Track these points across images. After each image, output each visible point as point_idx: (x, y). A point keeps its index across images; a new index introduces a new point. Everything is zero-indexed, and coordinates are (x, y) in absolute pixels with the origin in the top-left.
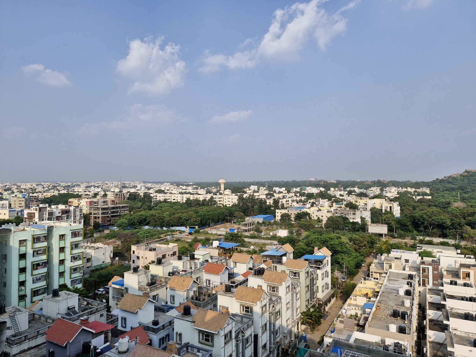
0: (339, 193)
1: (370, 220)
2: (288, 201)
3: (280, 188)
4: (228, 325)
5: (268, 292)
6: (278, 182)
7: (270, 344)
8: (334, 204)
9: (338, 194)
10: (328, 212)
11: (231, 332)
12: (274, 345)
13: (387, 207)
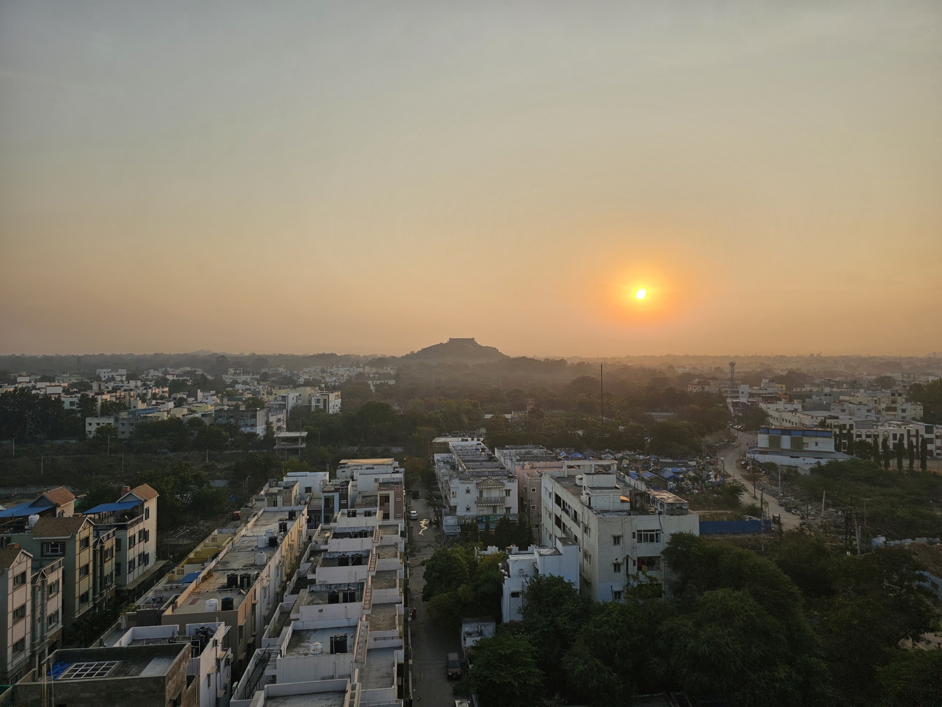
0: (244, 377)
1: (285, 426)
8: (225, 400)
10: (204, 416)
13: (318, 400)
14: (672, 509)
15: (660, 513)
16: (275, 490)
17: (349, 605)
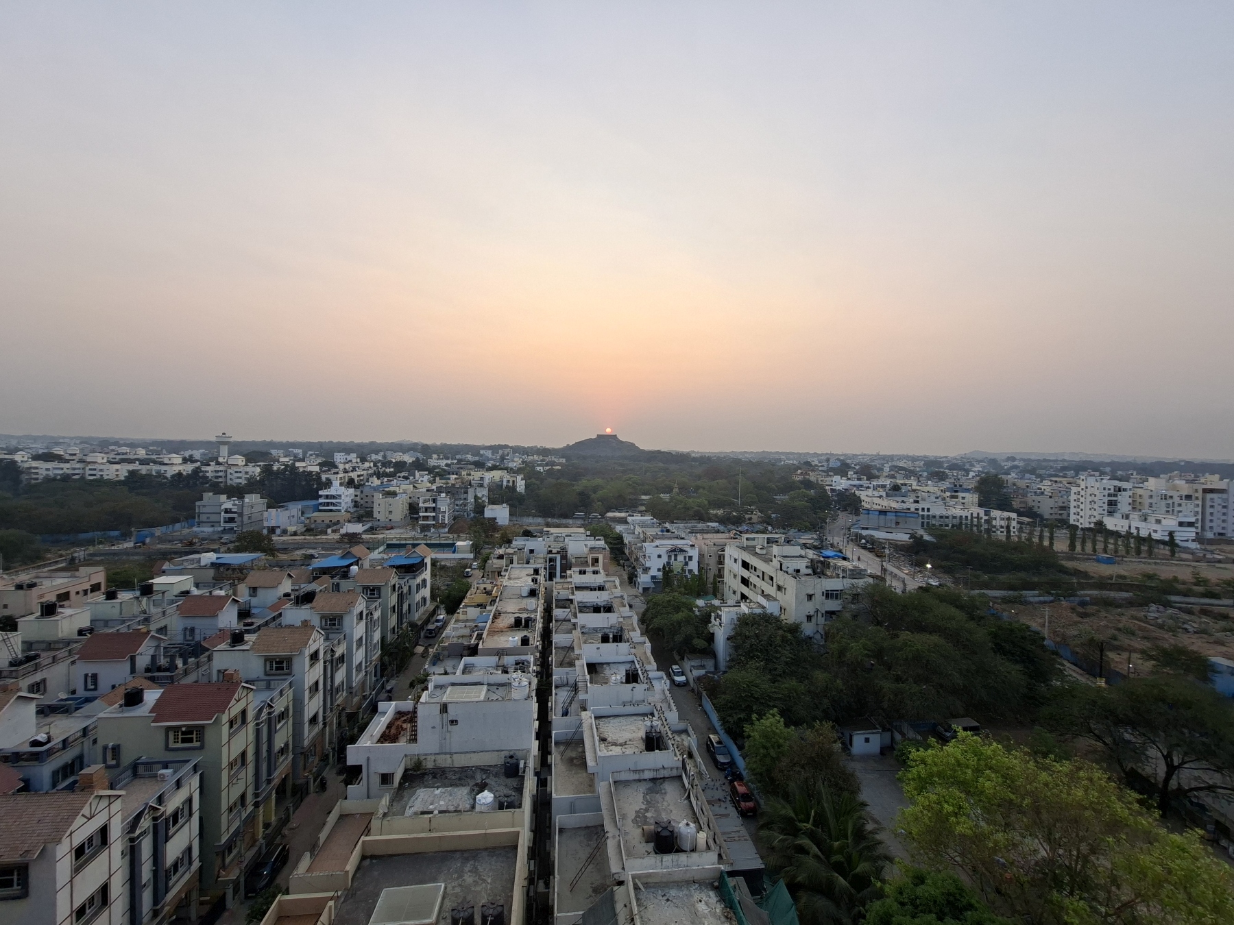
0: (445, 462)
1: (487, 500)
2: (362, 475)
3: (348, 453)
4: (238, 701)
5: (322, 629)
6: (344, 444)
7: (324, 712)
8: (437, 479)
9: (443, 463)
10: (428, 491)
11: (244, 712)
12: (331, 711)
13: (508, 481)
14: (853, 574)
15: (843, 577)
16: (510, 551)
17: (619, 644)
